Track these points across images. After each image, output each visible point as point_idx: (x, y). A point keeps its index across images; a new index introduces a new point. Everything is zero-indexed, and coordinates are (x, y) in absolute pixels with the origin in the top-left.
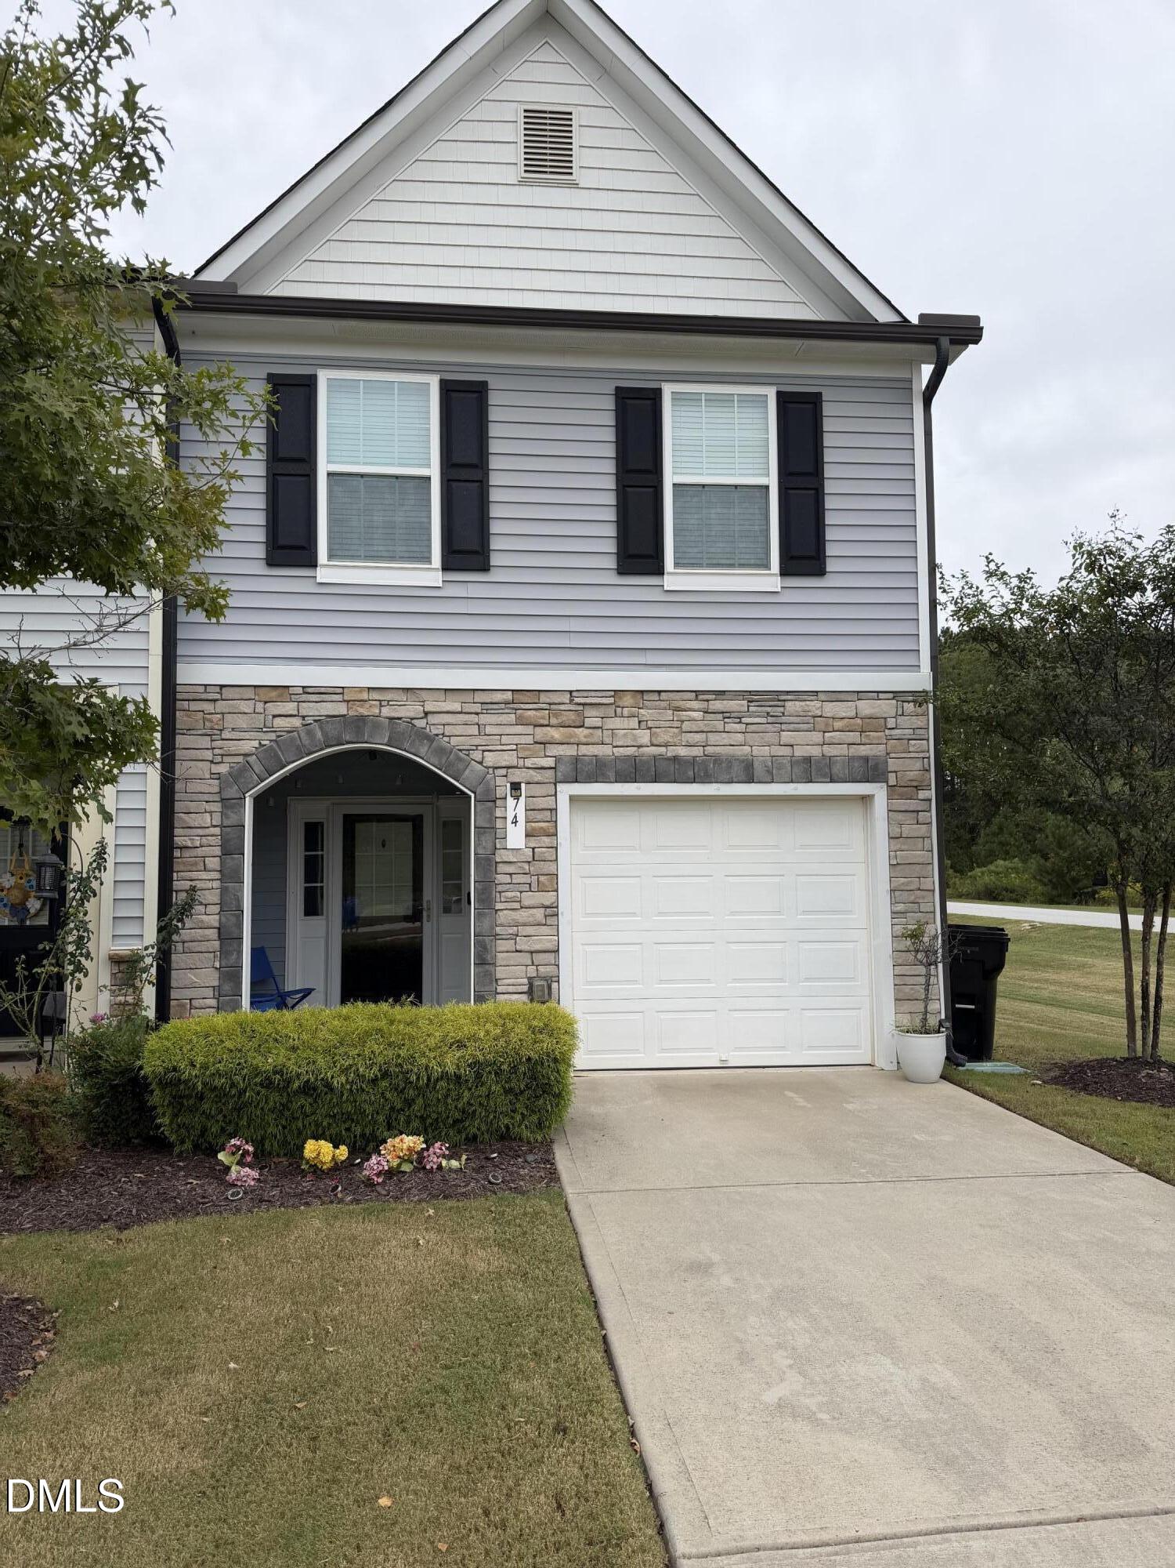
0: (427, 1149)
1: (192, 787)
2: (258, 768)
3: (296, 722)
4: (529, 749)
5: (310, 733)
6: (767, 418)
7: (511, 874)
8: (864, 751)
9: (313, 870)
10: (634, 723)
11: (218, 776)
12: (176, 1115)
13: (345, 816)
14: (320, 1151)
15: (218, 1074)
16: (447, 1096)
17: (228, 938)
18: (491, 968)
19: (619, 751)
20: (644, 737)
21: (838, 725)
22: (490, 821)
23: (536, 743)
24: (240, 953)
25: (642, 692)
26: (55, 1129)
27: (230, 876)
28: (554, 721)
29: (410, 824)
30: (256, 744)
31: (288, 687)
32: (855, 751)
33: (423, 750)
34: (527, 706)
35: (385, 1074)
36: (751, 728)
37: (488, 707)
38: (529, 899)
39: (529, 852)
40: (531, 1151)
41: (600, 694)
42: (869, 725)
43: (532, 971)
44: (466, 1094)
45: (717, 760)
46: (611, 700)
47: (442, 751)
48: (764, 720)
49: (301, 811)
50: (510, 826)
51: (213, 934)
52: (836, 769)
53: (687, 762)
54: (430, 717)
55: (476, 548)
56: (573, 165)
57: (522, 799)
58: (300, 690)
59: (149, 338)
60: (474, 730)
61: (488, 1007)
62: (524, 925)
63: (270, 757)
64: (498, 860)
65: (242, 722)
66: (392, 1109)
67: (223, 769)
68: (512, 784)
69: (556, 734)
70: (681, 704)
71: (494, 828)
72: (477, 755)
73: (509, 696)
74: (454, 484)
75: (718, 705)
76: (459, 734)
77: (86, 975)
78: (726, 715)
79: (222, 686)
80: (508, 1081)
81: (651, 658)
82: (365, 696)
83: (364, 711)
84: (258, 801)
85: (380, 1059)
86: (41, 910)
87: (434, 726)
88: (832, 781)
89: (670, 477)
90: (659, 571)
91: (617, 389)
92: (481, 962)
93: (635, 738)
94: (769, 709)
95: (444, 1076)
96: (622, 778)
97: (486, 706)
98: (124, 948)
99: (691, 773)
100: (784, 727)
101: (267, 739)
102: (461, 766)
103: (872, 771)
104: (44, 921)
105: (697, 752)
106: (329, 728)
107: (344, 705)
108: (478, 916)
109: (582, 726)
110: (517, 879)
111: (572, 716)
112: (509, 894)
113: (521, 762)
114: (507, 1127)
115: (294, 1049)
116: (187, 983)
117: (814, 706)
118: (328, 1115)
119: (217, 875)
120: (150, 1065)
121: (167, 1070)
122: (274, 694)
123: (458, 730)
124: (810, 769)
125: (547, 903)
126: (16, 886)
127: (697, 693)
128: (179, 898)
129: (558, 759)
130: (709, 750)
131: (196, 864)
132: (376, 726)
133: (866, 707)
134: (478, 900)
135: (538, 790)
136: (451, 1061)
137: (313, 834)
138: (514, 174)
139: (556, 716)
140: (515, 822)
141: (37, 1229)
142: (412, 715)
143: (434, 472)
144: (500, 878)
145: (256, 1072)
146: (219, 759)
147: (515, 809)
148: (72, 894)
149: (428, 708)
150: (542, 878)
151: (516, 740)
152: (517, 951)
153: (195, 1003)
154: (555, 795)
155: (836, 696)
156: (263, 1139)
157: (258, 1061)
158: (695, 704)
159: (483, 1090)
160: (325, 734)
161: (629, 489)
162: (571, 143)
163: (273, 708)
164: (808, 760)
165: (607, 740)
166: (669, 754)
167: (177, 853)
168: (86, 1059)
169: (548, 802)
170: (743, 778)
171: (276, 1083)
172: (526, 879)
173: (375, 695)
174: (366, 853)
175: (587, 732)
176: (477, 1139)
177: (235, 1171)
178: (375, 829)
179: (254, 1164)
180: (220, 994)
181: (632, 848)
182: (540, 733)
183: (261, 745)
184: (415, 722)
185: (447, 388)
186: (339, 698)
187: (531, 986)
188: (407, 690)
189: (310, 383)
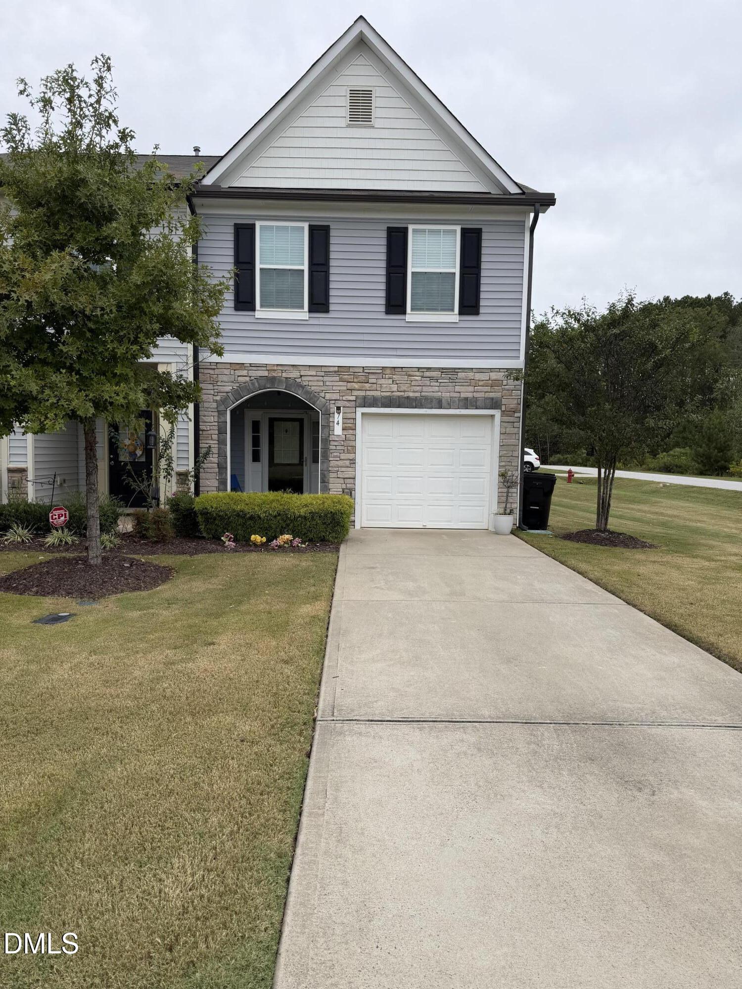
0: (294, 540)
1: (206, 405)
2: (232, 398)
3: (248, 379)
4: (344, 392)
5: (253, 384)
6: (456, 240)
7: (336, 446)
8: (492, 395)
9: (256, 442)
10: (390, 381)
11: (216, 401)
12: (206, 525)
13: (270, 418)
14: (256, 538)
15: (221, 511)
16: (301, 524)
17: (222, 467)
18: (327, 484)
19: (383, 394)
20: (395, 388)
21: (481, 383)
22: (327, 423)
23: (348, 389)
24: (226, 473)
25: (395, 368)
26: (166, 526)
27: (222, 442)
28: (355, 380)
29: (298, 422)
30: (231, 388)
31: (244, 364)
32: (487, 395)
33: (300, 392)
34: (344, 373)
35: (279, 515)
36: (442, 384)
37: (327, 374)
38: (343, 456)
39: (344, 437)
40: (331, 545)
41: (375, 368)
42: (495, 383)
43: (344, 486)
44: (308, 523)
45: (426, 398)
46: (381, 371)
47: (308, 393)
48: (448, 381)
49: (251, 416)
50: (336, 425)
51: (216, 465)
52: (478, 404)
53: (413, 399)
54: (303, 377)
55: (324, 302)
56: (372, 117)
57: (341, 414)
58: (249, 365)
59: (184, 210)
60: (321, 384)
62: (341, 467)
63: (237, 394)
64: (331, 439)
65: (225, 378)
66: (282, 527)
67: (218, 398)
68: (337, 407)
69: (356, 386)
70: (412, 373)
71: (329, 426)
72: (322, 395)
73: (336, 369)
74: (314, 273)
75: (427, 374)
76: (315, 385)
77: (171, 477)
78: (431, 378)
79: (217, 363)
80: (324, 519)
81: (399, 353)
82: (275, 368)
83: (275, 375)
84: (232, 411)
85: (278, 509)
86: (142, 455)
87: (305, 381)
88: (476, 408)
89: (411, 269)
90: (404, 312)
91: (388, 228)
92: (323, 482)
93: (390, 388)
94: (450, 376)
95: (300, 516)
96: (385, 406)
98: (182, 469)
99: (414, 404)
100: (457, 384)
101: (235, 386)
102: (316, 399)
103: (494, 404)
104: (143, 459)
105: (418, 394)
106: (260, 382)
107: (267, 372)
108: (322, 463)
109: (368, 383)
110: (338, 448)
111: (364, 378)
112: (335, 454)
113: (341, 398)
114: (324, 536)
115: (247, 504)
116: (206, 485)
117: (471, 375)
118: (259, 528)
119: (217, 442)
120: (197, 507)
121: (203, 509)
122: (238, 367)
123: (315, 383)
124: (467, 403)
125: (351, 458)
126: (132, 444)
127: (419, 368)
128: (203, 451)
129: (357, 397)
130: (423, 394)
131: (208, 437)
132: (280, 381)
133: (494, 376)
134: (322, 456)
135: (348, 410)
136: (302, 511)
137: (256, 426)
138: (343, 122)
139: (357, 378)
140: (338, 424)
141: (163, 553)
142: (295, 376)
143: (306, 268)
144: (331, 447)
145: (234, 510)
146: (216, 394)
147: (338, 418)
148: (162, 447)
149: (302, 374)
150: (349, 448)
151: (339, 388)
152: (338, 478)
154: (356, 412)
155: (481, 370)
156: (237, 535)
157: (235, 507)
158: (418, 373)
159: (314, 523)
160: (259, 384)
161: (392, 275)
162: (371, 106)
163: (238, 373)
164: (466, 399)
165: (378, 389)
166: (405, 396)
167: (201, 432)
168: (174, 505)
169: (352, 416)
170: (438, 406)
171: (241, 515)
172: (342, 448)
173: (280, 368)
174: (279, 435)
175: (370, 385)
176: (312, 539)
177: (227, 543)
178: (283, 424)
179: (234, 541)
180: (219, 490)
181: (389, 436)
182: (350, 385)
183: (233, 388)
184: (296, 379)
185: (312, 229)
186: (265, 368)
187: (343, 492)
188: (293, 365)
189: (252, 227)
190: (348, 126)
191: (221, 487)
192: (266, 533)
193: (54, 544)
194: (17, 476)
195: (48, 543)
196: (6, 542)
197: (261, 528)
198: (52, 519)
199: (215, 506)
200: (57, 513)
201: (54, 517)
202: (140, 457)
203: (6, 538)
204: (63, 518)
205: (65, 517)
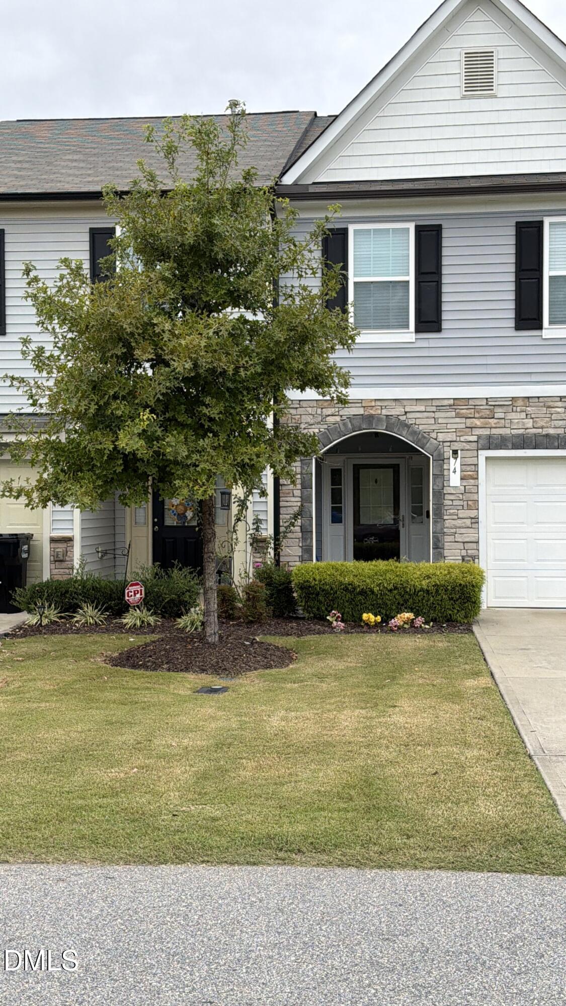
0: (415, 619)
3: (338, 419)
4: (463, 431)
5: (344, 424)
7: (452, 500)
9: (336, 497)
10: (523, 415)
12: (306, 602)
13: (354, 465)
14: (369, 617)
15: (325, 584)
16: (422, 600)
17: (306, 531)
18: (441, 550)
19: (514, 432)
20: (529, 423)
22: (440, 471)
23: (467, 427)
24: (312, 539)
25: (528, 398)
27: (305, 499)
28: (477, 415)
29: (392, 470)
30: (317, 430)
31: (333, 400)
33: (404, 433)
34: (462, 407)
35: (396, 588)
37: (440, 408)
38: (462, 514)
39: (463, 488)
40: (461, 626)
41: (502, 400)
43: (464, 553)
44: (432, 599)
46: (510, 403)
47: (414, 433)
49: (329, 462)
50: (452, 474)
51: (298, 529)
53: (554, 437)
54: (408, 414)
55: (434, 319)
56: (493, 84)
57: (459, 459)
60: (432, 421)
61: (441, 563)
62: (460, 528)
63: (325, 438)
64: (445, 492)
65: (310, 419)
66: (399, 603)
68: (453, 451)
69: (478, 422)
70: (551, 404)
71: (443, 475)
72: (433, 435)
73: (452, 402)
74: (422, 284)
79: (300, 401)
80: (451, 594)
81: (534, 378)
82: (373, 404)
83: (372, 412)
84: (318, 460)
85: (393, 581)
86: (193, 517)
87: (411, 419)
89: (547, 273)
90: (540, 327)
91: (517, 223)
92: (436, 547)
93: (524, 424)
95: (422, 590)
96: (515, 447)
97: (438, 408)
99: (556, 444)
101: (323, 428)
102: (425, 441)
104: (195, 523)
105: (560, 431)
106: (354, 422)
107: (362, 409)
108: (435, 522)
109: (493, 418)
110: (455, 503)
111: (488, 412)
112: (452, 511)
113: (458, 439)
114: (450, 615)
116: (286, 553)
119: (299, 499)
121: (305, 582)
122: (326, 404)
123: (424, 421)
125: (473, 516)
126: (181, 505)
127: (561, 397)
129: (479, 437)
131: (289, 493)
132: (379, 420)
134: (434, 514)
135: (469, 454)
136: (424, 584)
138: (457, 94)
139: (478, 412)
140: (455, 472)
142: (398, 413)
143: (411, 278)
144: (446, 502)
145: (341, 583)
147: (454, 465)
149: (407, 410)
150: (470, 503)
151: (455, 426)
152: (456, 542)
153: (290, 564)
154: (478, 457)
156: (345, 613)
157: (342, 579)
158: (560, 404)
159: (439, 598)
160: (352, 425)
161: (523, 281)
162: (493, 71)
163: (326, 412)
165: (507, 425)
166: (544, 433)
167: (280, 488)
169: (474, 461)
171: (349, 589)
172: (461, 503)
173: (379, 403)
174: (367, 486)
175: (496, 421)
176: (436, 619)
177: (335, 623)
178: (371, 471)
179: (342, 621)
180: (302, 560)
181: (522, 486)
182: (469, 422)
183: (320, 431)
184: (399, 417)
185: (419, 230)
186: (359, 405)
187: (463, 560)
188: (396, 400)
189: (344, 232)
190: (464, 98)
191: (306, 556)
192: (379, 612)
193: (135, 625)
194: (61, 547)
195: (127, 624)
196: (77, 625)
197: (373, 605)
198: (128, 596)
199: (318, 578)
200: (132, 589)
201: (130, 594)
202: (190, 520)
203: (76, 619)
204: (138, 596)
205: (141, 594)
